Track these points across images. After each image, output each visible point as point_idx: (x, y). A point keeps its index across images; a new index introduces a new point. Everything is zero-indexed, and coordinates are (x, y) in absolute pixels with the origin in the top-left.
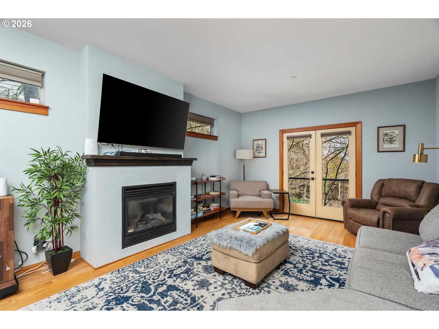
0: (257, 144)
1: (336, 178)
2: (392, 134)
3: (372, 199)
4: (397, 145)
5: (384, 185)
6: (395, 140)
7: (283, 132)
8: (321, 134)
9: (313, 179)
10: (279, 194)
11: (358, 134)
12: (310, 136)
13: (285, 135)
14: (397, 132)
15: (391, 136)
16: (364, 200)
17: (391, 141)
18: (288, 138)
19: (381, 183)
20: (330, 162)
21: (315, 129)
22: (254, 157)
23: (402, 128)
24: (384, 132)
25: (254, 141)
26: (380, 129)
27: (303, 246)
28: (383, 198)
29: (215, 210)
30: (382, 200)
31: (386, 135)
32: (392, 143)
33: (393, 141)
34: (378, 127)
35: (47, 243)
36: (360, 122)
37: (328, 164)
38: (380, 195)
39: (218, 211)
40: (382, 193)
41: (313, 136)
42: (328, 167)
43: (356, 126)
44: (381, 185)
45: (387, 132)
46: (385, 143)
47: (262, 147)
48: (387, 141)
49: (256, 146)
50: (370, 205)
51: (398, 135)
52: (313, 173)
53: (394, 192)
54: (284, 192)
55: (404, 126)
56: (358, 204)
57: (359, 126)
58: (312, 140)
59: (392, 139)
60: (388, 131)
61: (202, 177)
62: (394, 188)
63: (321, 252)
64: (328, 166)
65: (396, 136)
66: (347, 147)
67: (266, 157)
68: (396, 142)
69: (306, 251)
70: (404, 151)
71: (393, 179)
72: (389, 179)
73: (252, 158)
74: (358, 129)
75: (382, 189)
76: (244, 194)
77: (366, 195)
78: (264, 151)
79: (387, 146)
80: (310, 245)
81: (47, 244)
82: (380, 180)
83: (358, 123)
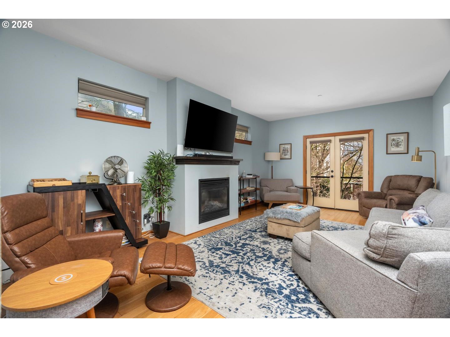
0: (283, 148)
1: (352, 176)
2: (398, 139)
3: (381, 191)
4: (402, 149)
5: (391, 180)
6: (401, 145)
7: (306, 138)
8: (340, 140)
9: (332, 177)
10: (303, 189)
11: (371, 139)
12: (330, 141)
13: (308, 140)
14: (402, 138)
15: (397, 141)
16: (375, 193)
17: (398, 145)
18: (311, 143)
19: (389, 179)
20: (345, 163)
21: (334, 135)
22: (281, 159)
23: (406, 134)
24: (392, 138)
25: (281, 145)
26: (388, 135)
27: (328, 225)
28: (391, 190)
29: (251, 202)
30: (390, 192)
31: (393, 140)
32: (398, 147)
33: (399, 145)
34: (387, 134)
35: (151, 217)
36: (372, 130)
37: (344, 165)
38: (389, 189)
39: (254, 203)
40: (390, 187)
41: (333, 141)
42: (344, 168)
43: (368, 133)
44: (389, 180)
45: (393, 138)
46: (393, 146)
47: (288, 150)
48: (394, 145)
49: (282, 149)
50: (380, 196)
51: (403, 140)
52: (332, 171)
53: (399, 185)
54: (307, 187)
55: (408, 133)
56: (371, 195)
57: (371, 133)
58: (332, 145)
59: (398, 144)
60: (395, 137)
61: (242, 175)
62: (400, 182)
63: (343, 228)
64: (344, 166)
65: (402, 141)
66: (361, 150)
67: (291, 159)
68: (401, 146)
69: (332, 228)
70: (408, 153)
71: (398, 175)
72: (396, 176)
73: (279, 159)
74: (370, 135)
75: (390, 183)
76: (273, 189)
77: (377, 188)
78: (289, 154)
79: (393, 149)
80: (333, 225)
81: (152, 219)
82: (388, 176)
83: (370, 130)
